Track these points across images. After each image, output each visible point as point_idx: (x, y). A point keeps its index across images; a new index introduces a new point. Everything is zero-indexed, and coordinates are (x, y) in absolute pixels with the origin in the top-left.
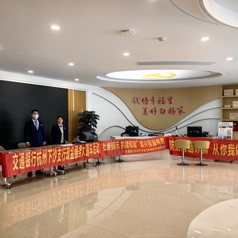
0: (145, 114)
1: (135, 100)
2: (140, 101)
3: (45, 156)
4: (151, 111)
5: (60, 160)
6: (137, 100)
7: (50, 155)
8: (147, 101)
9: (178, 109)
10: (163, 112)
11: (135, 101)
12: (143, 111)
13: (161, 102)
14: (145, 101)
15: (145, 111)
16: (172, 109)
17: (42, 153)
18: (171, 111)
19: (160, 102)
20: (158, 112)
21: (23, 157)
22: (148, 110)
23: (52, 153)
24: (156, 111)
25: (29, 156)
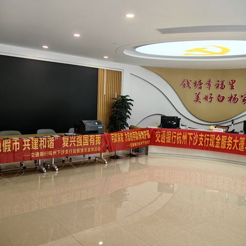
0: (197, 101)
1: (186, 83)
2: (191, 85)
3: (185, 137)
4: (206, 98)
5: (202, 145)
6: (188, 83)
7: (191, 138)
8: (200, 85)
9: (242, 96)
10: (221, 99)
11: (184, 84)
12: (195, 98)
13: (220, 86)
14: (199, 84)
15: (198, 97)
16: (234, 96)
17: (182, 135)
18: (233, 99)
19: (218, 87)
20: (215, 100)
21: (164, 134)
22: (201, 97)
23: (192, 136)
24: (211, 98)
25: (170, 135)
